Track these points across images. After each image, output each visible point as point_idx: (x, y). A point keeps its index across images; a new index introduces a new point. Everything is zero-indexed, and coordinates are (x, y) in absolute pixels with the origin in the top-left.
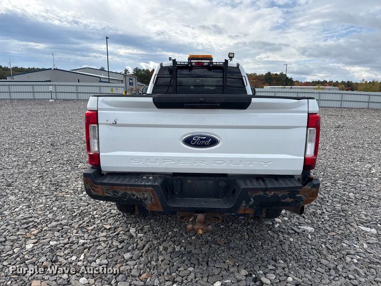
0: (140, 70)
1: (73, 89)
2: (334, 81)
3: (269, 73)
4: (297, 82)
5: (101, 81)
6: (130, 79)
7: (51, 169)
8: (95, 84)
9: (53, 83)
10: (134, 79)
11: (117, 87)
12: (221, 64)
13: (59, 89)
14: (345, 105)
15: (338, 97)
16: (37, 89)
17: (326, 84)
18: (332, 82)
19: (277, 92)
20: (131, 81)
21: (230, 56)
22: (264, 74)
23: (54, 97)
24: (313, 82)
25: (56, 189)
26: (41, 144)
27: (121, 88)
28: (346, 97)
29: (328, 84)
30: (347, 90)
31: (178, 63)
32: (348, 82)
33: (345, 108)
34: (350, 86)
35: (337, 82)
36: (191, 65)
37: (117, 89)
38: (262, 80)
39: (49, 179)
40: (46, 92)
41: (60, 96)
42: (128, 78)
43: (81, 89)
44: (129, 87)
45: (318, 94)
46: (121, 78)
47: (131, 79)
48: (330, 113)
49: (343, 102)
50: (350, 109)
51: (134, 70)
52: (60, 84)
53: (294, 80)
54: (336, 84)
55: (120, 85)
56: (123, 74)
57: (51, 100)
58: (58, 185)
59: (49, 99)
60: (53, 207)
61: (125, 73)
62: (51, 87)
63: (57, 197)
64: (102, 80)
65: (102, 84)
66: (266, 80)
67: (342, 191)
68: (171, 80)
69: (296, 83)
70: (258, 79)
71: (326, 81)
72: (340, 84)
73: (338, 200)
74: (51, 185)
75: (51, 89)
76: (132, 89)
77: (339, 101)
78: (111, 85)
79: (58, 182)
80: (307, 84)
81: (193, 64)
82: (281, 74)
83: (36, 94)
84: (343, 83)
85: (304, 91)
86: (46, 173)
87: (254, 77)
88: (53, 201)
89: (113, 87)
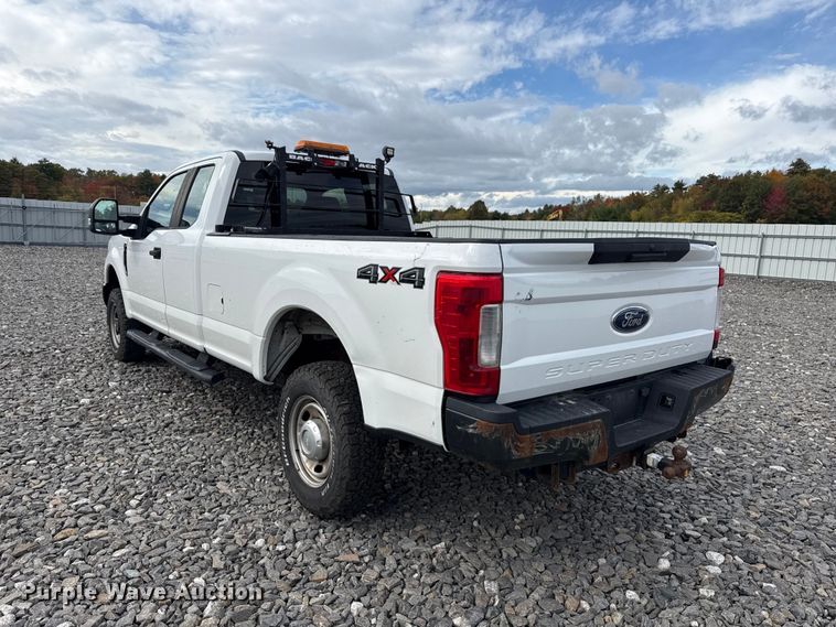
3: (147, 172)
12: (372, 167)
21: (389, 153)
22: (135, 175)
31: (289, 157)
38: (130, 189)
66: (142, 188)
70: (120, 184)
87: (112, 178)
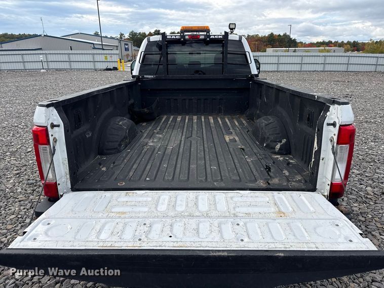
0: (136, 33)
1: (66, 58)
2: (340, 42)
3: (272, 34)
4: (301, 43)
5: (94, 48)
6: (125, 44)
7: (31, 162)
8: (88, 52)
9: (44, 52)
10: (130, 44)
11: (111, 54)
12: (220, 37)
13: (51, 58)
14: (351, 68)
15: (345, 60)
16: (27, 58)
17: (331, 45)
18: (337, 42)
19: (280, 56)
20: (126, 47)
21: (231, 27)
22: (267, 35)
23: (45, 66)
24: (318, 43)
25: (34, 190)
26: (25, 127)
27: (115, 55)
28: (353, 60)
29: (333, 45)
30: (353, 51)
31: (168, 37)
32: (354, 42)
33: (351, 72)
34: (355, 47)
35: (343, 42)
36: (184, 39)
37: (111, 57)
38: (264, 42)
39: (27, 177)
40: (37, 62)
41: (52, 66)
42: (123, 43)
43: (73, 58)
44: (125, 53)
45: (323, 57)
46: (116, 43)
47: (127, 45)
48: (337, 79)
49: (349, 65)
50: (357, 73)
51: (130, 34)
52: (51, 52)
53: (298, 41)
54: (341, 45)
55: (115, 52)
56: (117, 39)
57: (42, 71)
58: (36, 186)
59: (41, 69)
60: (26, 218)
61: (121, 38)
62: (41, 56)
63: (33, 202)
64: (96, 46)
65: (95, 51)
66: (269, 41)
67: (358, 185)
68: (160, 59)
69: (299, 44)
70: (260, 41)
71: (331, 42)
72: (346, 44)
73: (355, 197)
74: (28, 186)
75: (42, 59)
76: (128, 55)
77: (345, 64)
78: (105, 52)
79: (36, 181)
80: (312, 45)
81: (187, 37)
82: (285, 35)
83: (26, 64)
84: (349, 43)
85: (309, 54)
86: (25, 168)
87: (257, 38)
88: (28, 209)
89: (106, 54)
